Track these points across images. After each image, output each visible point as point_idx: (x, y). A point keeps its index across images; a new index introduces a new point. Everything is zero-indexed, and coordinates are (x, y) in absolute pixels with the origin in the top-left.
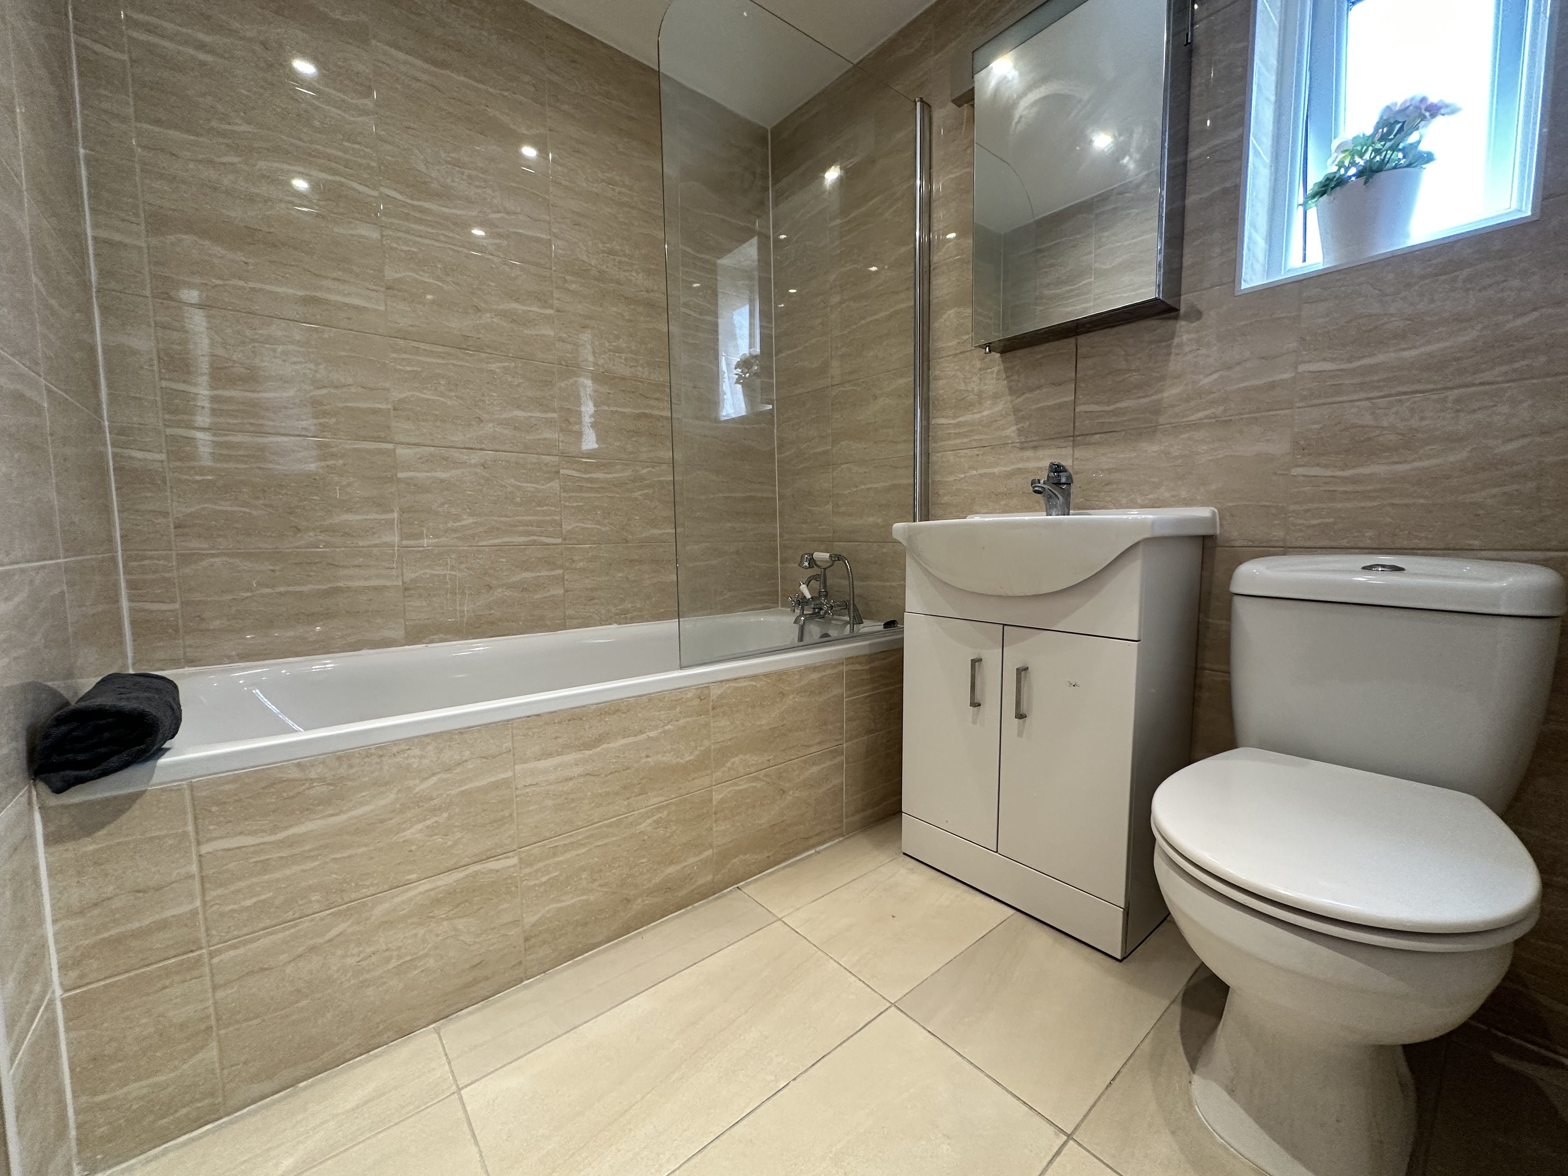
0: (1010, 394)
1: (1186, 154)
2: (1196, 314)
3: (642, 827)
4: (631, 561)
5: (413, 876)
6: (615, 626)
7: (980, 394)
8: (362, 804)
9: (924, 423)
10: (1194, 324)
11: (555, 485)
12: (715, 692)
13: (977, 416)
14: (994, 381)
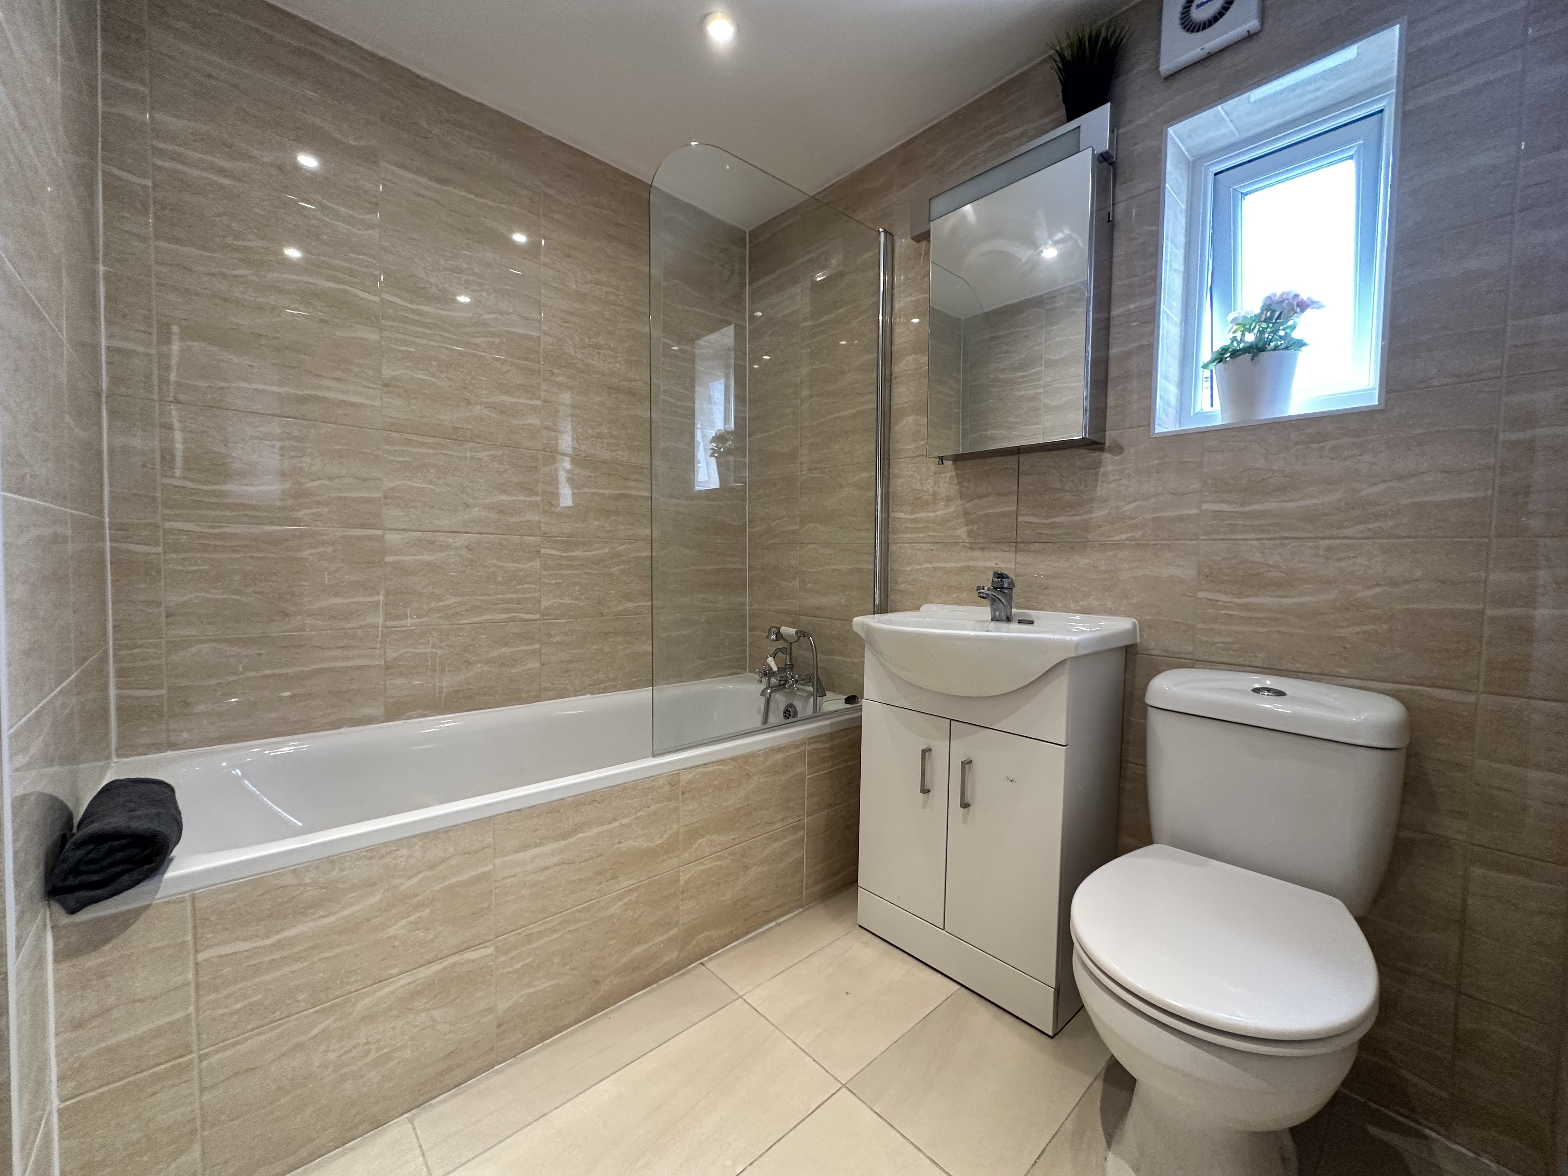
0: (961, 498)
1: (1109, 311)
2: (1118, 449)
3: (612, 910)
4: (606, 634)
5: (395, 971)
6: (589, 696)
7: (934, 494)
8: (352, 904)
9: (885, 515)
10: (1116, 458)
11: (536, 564)
12: (685, 778)
13: (931, 514)
14: (946, 485)
